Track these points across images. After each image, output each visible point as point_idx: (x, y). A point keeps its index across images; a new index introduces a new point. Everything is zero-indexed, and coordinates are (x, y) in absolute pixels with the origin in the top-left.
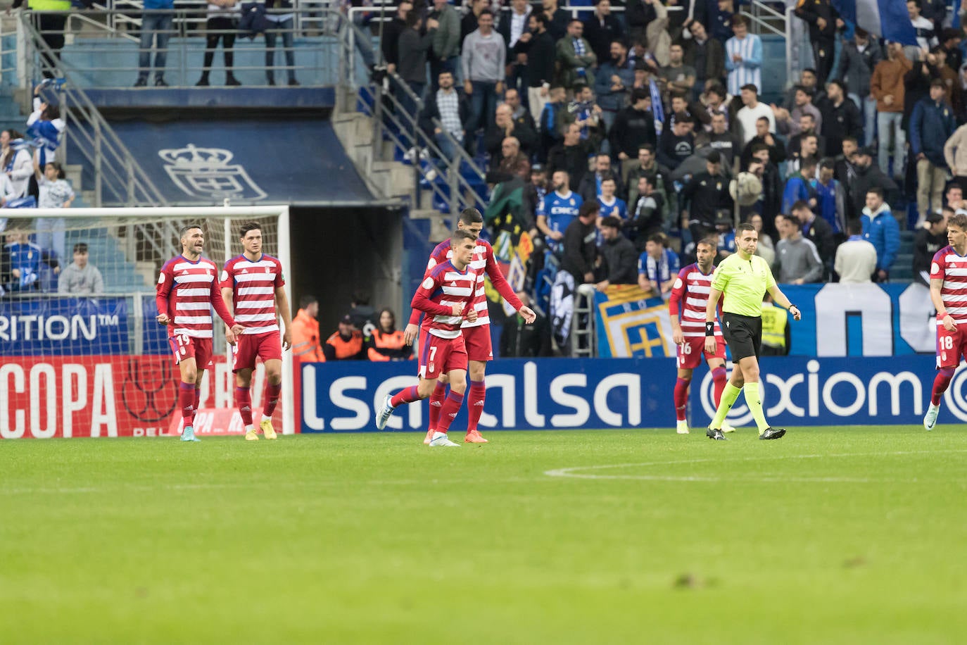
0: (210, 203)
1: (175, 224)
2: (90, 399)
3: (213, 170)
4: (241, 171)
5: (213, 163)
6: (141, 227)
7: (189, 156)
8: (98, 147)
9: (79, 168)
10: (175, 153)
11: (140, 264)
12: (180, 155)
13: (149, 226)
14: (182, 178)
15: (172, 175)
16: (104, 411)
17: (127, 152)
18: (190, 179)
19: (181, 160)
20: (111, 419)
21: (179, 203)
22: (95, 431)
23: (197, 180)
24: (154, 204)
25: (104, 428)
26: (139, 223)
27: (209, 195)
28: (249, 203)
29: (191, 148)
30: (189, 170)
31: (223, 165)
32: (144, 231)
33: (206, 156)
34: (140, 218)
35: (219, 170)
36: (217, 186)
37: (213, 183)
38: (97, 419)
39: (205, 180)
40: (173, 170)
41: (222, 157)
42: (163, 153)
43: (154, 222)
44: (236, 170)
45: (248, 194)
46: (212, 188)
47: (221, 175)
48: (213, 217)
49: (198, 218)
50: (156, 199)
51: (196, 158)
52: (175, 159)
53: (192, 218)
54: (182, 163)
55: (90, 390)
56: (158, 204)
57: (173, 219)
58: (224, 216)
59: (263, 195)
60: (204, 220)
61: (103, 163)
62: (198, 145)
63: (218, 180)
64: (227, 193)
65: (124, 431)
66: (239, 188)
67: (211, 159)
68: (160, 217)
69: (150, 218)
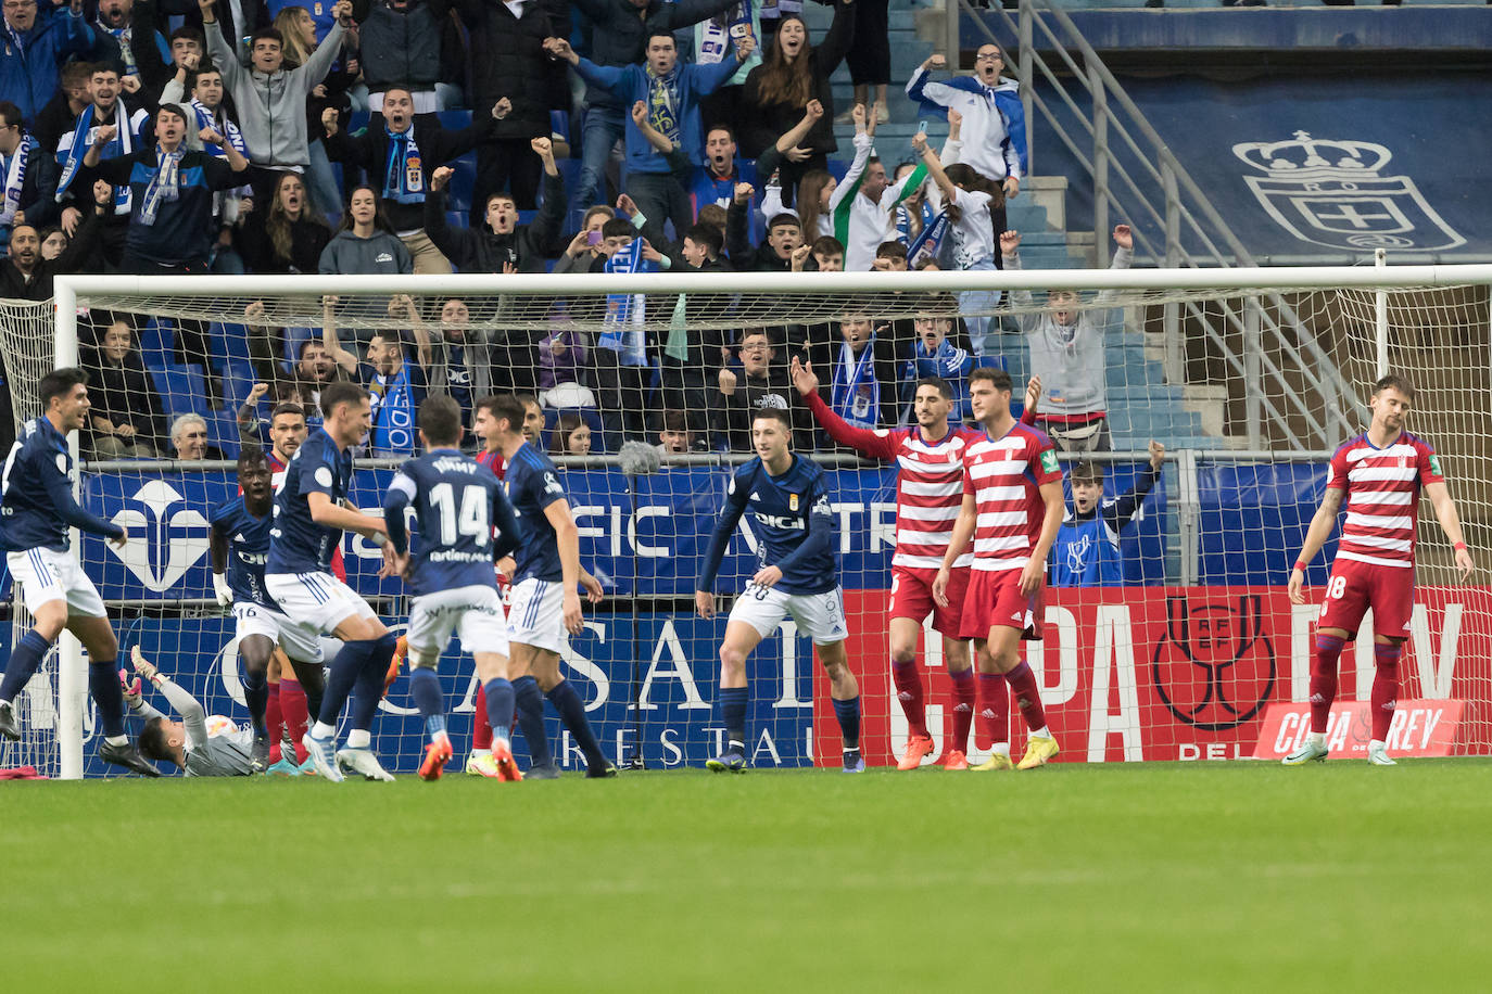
0: (1343, 258)
1: (1267, 301)
2: (1085, 678)
3: (1349, 187)
4: (1410, 188)
5: (1351, 171)
6: (1194, 309)
7: (1298, 156)
8: (1101, 137)
9: (1061, 181)
10: (1267, 150)
11: (1191, 390)
12: (1278, 154)
13: (1213, 306)
14: (1283, 204)
15: (1261, 196)
16: (1114, 708)
17: (1164, 149)
18: (1299, 204)
19: (1280, 163)
20: (1129, 724)
21: (1276, 259)
22: (1096, 751)
23: (1314, 207)
24: (1223, 260)
25: (1115, 741)
26: (1189, 299)
27: (1342, 239)
28: (1428, 258)
29: (1303, 139)
30: (1300, 187)
31: (1371, 175)
32: (1201, 317)
33: (1334, 156)
34: (1191, 289)
35: (1361, 186)
36: (1358, 220)
37: (1350, 213)
38: (1100, 725)
39: (1333, 208)
40: (1263, 186)
41: (1369, 158)
42: (1240, 150)
43: (1221, 298)
44: (1400, 186)
45: (1425, 236)
46: (1348, 224)
47: (1367, 197)
48: (1349, 289)
49: (1317, 289)
50: (1226, 250)
51: (1314, 160)
52: (1267, 163)
53: (1303, 290)
54: (1283, 170)
55: (1086, 658)
56: (1233, 259)
57: (1262, 292)
58: (1374, 285)
59: (1460, 240)
60: (1330, 294)
61: (1112, 170)
62: (1313, 137)
63: (1360, 208)
64: (1379, 235)
65: (1159, 748)
66: (1407, 226)
67: (1345, 162)
68: (1236, 288)
69: (1214, 291)
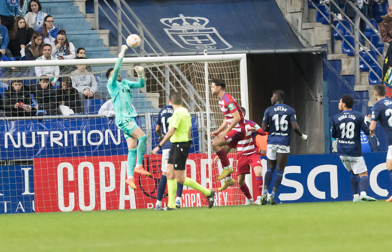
0: (195, 53)
1: (171, 67)
2: (118, 184)
3: (196, 31)
4: (215, 31)
5: (197, 26)
6: (149, 70)
7: (180, 22)
8: (119, 17)
9: (107, 31)
10: (170, 20)
11: (149, 94)
12: (174, 21)
13: (154, 69)
14: (176, 37)
15: (169, 34)
16: (127, 192)
17: (139, 20)
18: (181, 36)
19: (175, 24)
20: (132, 197)
21: (174, 54)
22: (122, 205)
23: (186, 38)
24: (157, 54)
25: (127, 203)
26: (147, 67)
27: (194, 47)
28: (221, 52)
29: (182, 17)
30: (181, 31)
31: (203, 27)
32: (151, 71)
33: (191, 22)
34: (148, 63)
35: (200, 31)
36: (199, 41)
37: (196, 39)
38: (123, 198)
39: (191, 38)
40: (169, 31)
41: (202, 22)
42: (162, 21)
43: (157, 66)
44: (212, 30)
45: (220, 46)
46: (196, 42)
47: (202, 34)
48: (196, 62)
49: (187, 63)
50: (158, 51)
51: (185, 23)
52: (171, 24)
53: (183, 63)
54: (176, 26)
55: (118, 178)
56: (161, 54)
57: (170, 64)
58: (204, 61)
59: (230, 47)
60: (190, 64)
61: (123, 27)
62: (185, 16)
63: (200, 37)
64: (206, 45)
65: (141, 205)
66: (214, 43)
67: (195, 23)
68: (161, 63)
69: (155, 64)
